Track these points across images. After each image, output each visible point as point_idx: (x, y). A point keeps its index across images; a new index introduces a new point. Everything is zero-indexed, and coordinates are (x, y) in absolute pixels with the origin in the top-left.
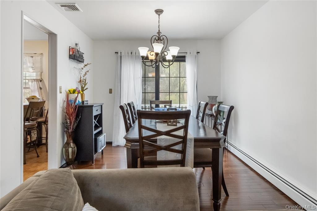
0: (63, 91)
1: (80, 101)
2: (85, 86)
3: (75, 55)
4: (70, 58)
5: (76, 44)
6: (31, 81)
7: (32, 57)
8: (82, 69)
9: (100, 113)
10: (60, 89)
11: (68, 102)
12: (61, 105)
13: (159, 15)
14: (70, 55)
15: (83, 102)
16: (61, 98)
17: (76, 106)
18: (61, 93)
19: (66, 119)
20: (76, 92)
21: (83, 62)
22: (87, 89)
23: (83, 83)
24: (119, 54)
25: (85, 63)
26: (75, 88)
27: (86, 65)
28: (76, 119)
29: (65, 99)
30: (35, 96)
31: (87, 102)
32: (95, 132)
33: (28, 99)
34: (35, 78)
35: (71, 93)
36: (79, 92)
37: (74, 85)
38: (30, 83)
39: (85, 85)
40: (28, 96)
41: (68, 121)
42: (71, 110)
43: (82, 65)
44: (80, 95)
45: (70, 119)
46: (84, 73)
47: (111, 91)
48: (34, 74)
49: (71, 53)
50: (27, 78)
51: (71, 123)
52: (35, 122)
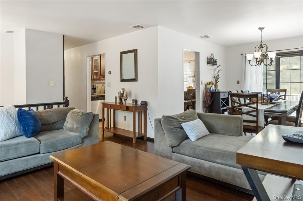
0: (203, 83)
1: (214, 89)
2: (218, 80)
3: (210, 62)
4: (207, 64)
5: (212, 55)
6: (189, 77)
7: (189, 62)
8: (216, 69)
9: (227, 97)
10: (202, 82)
11: (206, 89)
12: (202, 91)
13: (261, 31)
14: (207, 62)
15: (215, 90)
16: (202, 87)
17: (211, 92)
18: (202, 84)
19: (205, 99)
20: (211, 84)
21: (216, 64)
22: (219, 81)
23: (217, 78)
24: (244, 55)
25: (218, 65)
26: (210, 81)
27: (218, 66)
28: (211, 100)
29: (204, 88)
30: (191, 86)
31: (219, 90)
32: (222, 109)
33: (187, 88)
34: (191, 75)
35: (208, 84)
36: (213, 84)
37: (210, 79)
38: (188, 78)
39: (218, 78)
40: (187, 86)
41: (206, 100)
42: (208, 94)
43: (216, 66)
44: (214, 85)
45: (207, 100)
46: (218, 71)
47: (238, 82)
48: (191, 73)
49: (208, 61)
50: (187, 75)
51: (207, 101)
52: (190, 101)
